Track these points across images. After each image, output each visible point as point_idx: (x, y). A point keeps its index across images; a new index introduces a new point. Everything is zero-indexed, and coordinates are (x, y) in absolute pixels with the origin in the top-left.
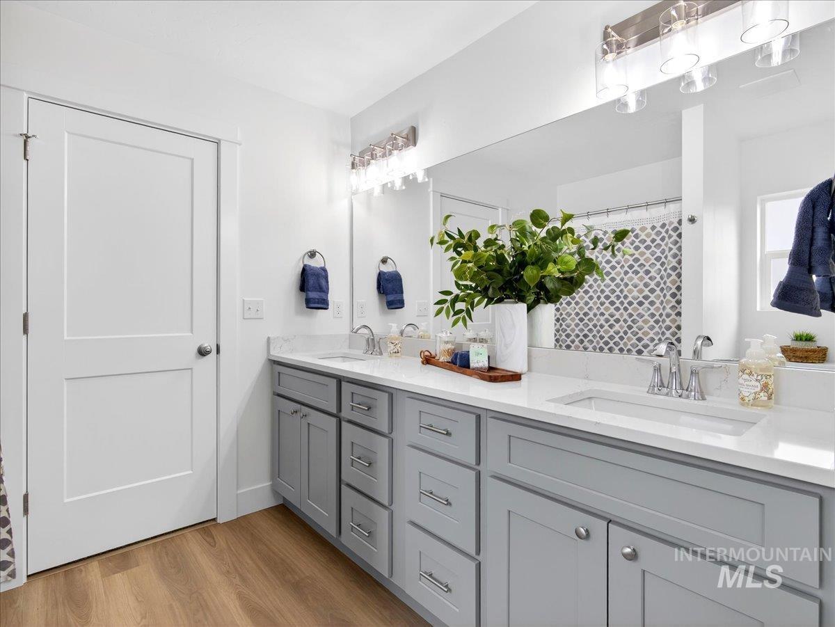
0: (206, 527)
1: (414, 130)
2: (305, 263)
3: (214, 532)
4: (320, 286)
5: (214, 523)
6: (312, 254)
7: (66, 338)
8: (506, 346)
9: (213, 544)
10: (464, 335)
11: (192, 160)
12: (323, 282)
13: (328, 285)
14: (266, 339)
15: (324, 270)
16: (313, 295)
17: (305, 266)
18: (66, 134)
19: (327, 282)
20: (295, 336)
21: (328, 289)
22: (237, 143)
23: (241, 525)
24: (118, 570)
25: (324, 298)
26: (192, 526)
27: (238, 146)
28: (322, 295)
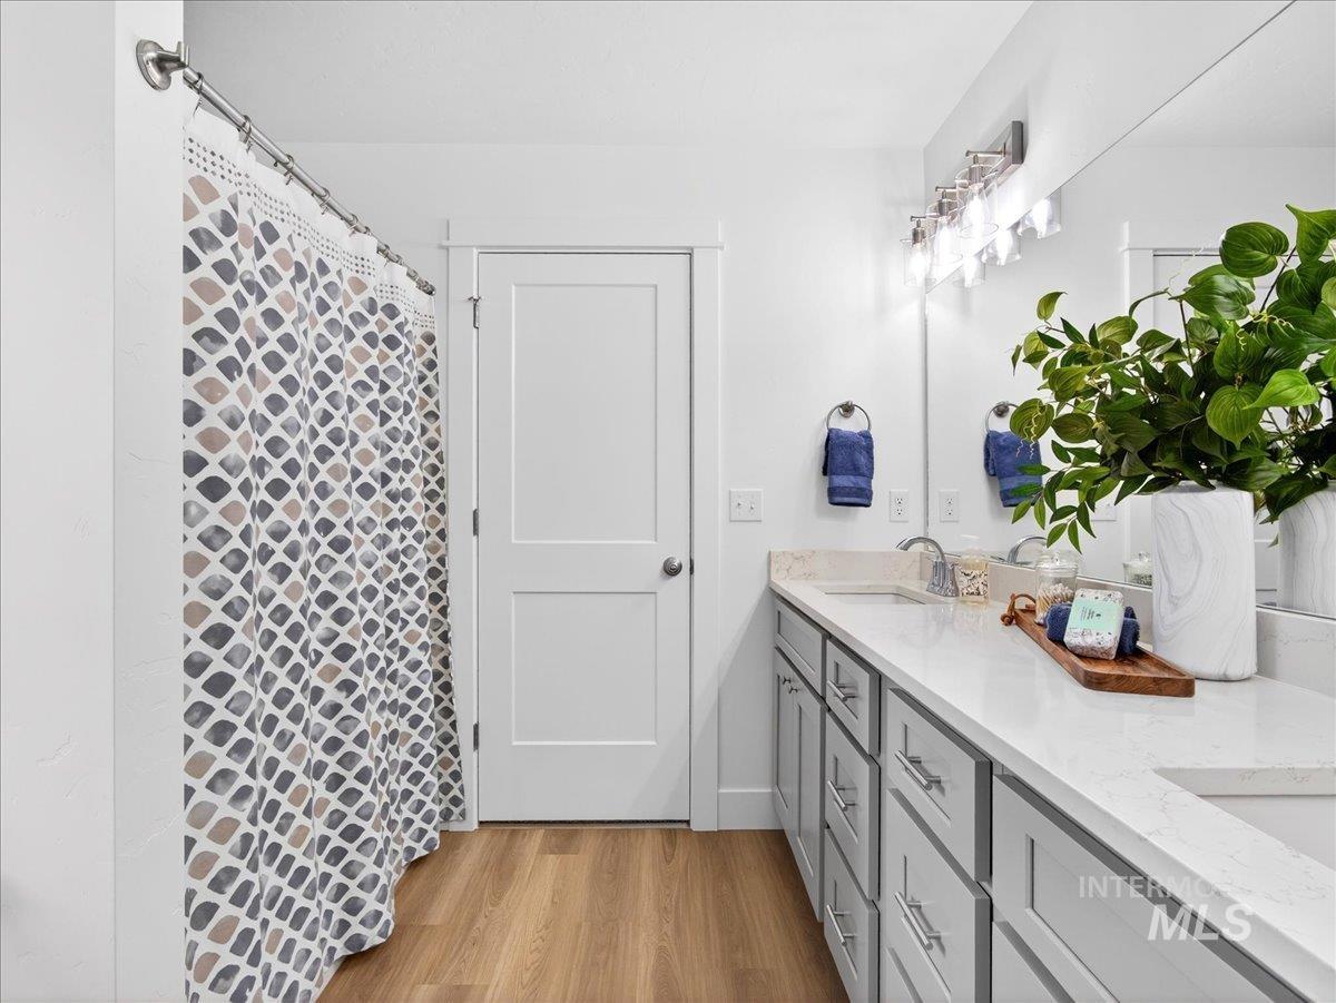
0: (673, 830)
1: (1019, 131)
2: (831, 426)
3: (680, 840)
4: (854, 465)
5: (684, 826)
6: (848, 409)
7: (513, 541)
8: (1175, 602)
9: (668, 858)
10: (1125, 566)
11: (656, 287)
12: (863, 460)
13: (872, 463)
14: (765, 556)
15: (867, 436)
16: (842, 481)
17: (830, 431)
18: (513, 287)
19: (871, 458)
20: (814, 552)
21: (871, 469)
22: (716, 247)
23: (718, 842)
24: (556, 850)
25: (864, 485)
26: (658, 822)
27: (719, 252)
28: (861, 482)
